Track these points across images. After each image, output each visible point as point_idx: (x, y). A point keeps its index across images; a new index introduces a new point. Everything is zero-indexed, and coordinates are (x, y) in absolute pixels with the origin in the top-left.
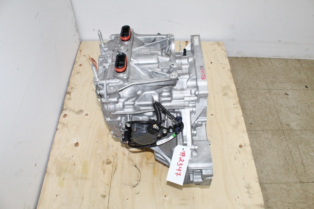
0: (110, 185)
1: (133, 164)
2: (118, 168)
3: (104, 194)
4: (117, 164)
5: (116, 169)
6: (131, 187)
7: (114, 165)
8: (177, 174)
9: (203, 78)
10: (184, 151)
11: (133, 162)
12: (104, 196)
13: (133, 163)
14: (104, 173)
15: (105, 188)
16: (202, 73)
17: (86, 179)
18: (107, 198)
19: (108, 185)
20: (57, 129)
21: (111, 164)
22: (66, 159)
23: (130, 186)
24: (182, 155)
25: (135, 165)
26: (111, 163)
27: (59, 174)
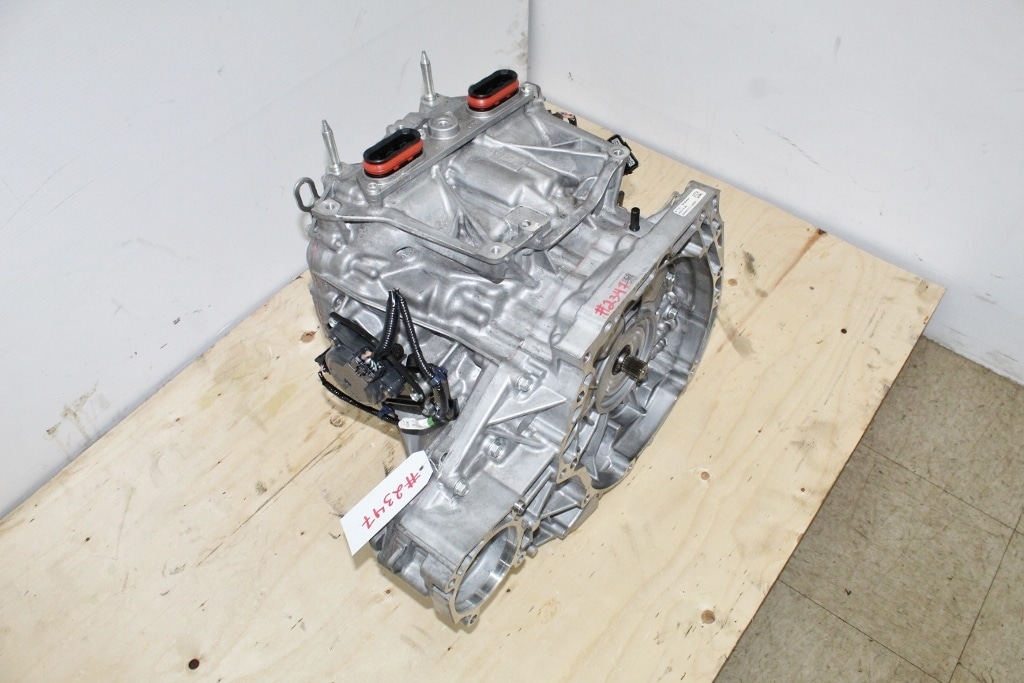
0: (295, 472)
1: (387, 463)
2: (344, 450)
3: (267, 485)
4: (352, 437)
5: (340, 446)
6: (333, 511)
7: (342, 436)
8: (367, 520)
9: (603, 308)
10: (420, 473)
11: (391, 458)
12: (262, 489)
13: (388, 460)
14: (308, 438)
15: (281, 472)
16: (614, 295)
17: (261, 424)
18: (265, 497)
19: (290, 470)
20: (299, 277)
21: (340, 430)
22: (261, 354)
23: (334, 508)
24: (409, 482)
25: (389, 467)
26: (340, 426)
27: (219, 379)
